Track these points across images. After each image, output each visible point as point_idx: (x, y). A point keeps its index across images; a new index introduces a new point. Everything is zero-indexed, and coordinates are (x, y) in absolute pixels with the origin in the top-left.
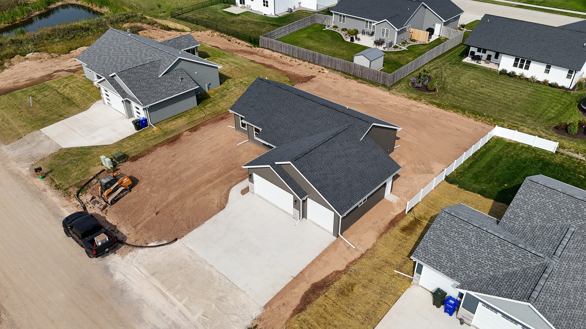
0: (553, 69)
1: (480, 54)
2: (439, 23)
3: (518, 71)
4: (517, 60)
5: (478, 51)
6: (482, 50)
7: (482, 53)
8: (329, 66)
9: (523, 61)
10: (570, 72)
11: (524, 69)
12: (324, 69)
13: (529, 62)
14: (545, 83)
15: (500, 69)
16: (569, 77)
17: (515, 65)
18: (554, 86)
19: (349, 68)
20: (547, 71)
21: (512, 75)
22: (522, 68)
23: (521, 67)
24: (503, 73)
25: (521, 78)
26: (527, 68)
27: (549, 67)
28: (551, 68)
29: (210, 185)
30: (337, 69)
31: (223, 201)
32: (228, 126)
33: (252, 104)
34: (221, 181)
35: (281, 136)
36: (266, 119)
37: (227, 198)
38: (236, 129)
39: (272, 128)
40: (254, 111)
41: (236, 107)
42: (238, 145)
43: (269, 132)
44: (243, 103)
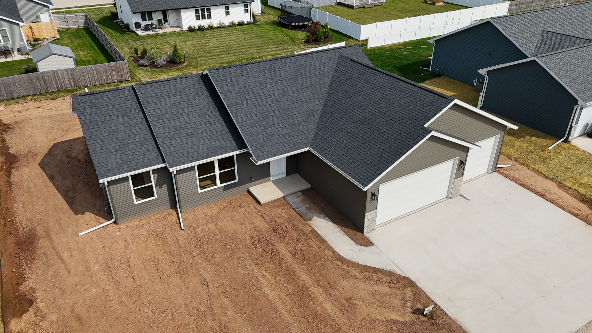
0: (231, 9)
1: (148, 22)
3: (205, 23)
4: (197, 11)
5: (143, 21)
6: (147, 16)
7: (149, 20)
9: (203, 11)
10: (246, 6)
11: (208, 18)
13: (209, 10)
14: (232, 25)
15: (185, 28)
16: (246, 11)
17: (198, 18)
18: (241, 24)
20: (228, 13)
21: (201, 29)
23: (204, 17)
24: (191, 30)
25: (211, 27)
26: (210, 17)
27: (227, 8)
28: (230, 9)
29: (317, 292)
30: (15, 96)
31: (385, 279)
32: (80, 235)
33: (137, 137)
34: (311, 272)
35: (290, 131)
36: (212, 136)
37: (376, 270)
38: (115, 222)
39: (260, 131)
40: (169, 141)
41: (110, 165)
42: (183, 228)
43: (264, 140)
44: (113, 150)
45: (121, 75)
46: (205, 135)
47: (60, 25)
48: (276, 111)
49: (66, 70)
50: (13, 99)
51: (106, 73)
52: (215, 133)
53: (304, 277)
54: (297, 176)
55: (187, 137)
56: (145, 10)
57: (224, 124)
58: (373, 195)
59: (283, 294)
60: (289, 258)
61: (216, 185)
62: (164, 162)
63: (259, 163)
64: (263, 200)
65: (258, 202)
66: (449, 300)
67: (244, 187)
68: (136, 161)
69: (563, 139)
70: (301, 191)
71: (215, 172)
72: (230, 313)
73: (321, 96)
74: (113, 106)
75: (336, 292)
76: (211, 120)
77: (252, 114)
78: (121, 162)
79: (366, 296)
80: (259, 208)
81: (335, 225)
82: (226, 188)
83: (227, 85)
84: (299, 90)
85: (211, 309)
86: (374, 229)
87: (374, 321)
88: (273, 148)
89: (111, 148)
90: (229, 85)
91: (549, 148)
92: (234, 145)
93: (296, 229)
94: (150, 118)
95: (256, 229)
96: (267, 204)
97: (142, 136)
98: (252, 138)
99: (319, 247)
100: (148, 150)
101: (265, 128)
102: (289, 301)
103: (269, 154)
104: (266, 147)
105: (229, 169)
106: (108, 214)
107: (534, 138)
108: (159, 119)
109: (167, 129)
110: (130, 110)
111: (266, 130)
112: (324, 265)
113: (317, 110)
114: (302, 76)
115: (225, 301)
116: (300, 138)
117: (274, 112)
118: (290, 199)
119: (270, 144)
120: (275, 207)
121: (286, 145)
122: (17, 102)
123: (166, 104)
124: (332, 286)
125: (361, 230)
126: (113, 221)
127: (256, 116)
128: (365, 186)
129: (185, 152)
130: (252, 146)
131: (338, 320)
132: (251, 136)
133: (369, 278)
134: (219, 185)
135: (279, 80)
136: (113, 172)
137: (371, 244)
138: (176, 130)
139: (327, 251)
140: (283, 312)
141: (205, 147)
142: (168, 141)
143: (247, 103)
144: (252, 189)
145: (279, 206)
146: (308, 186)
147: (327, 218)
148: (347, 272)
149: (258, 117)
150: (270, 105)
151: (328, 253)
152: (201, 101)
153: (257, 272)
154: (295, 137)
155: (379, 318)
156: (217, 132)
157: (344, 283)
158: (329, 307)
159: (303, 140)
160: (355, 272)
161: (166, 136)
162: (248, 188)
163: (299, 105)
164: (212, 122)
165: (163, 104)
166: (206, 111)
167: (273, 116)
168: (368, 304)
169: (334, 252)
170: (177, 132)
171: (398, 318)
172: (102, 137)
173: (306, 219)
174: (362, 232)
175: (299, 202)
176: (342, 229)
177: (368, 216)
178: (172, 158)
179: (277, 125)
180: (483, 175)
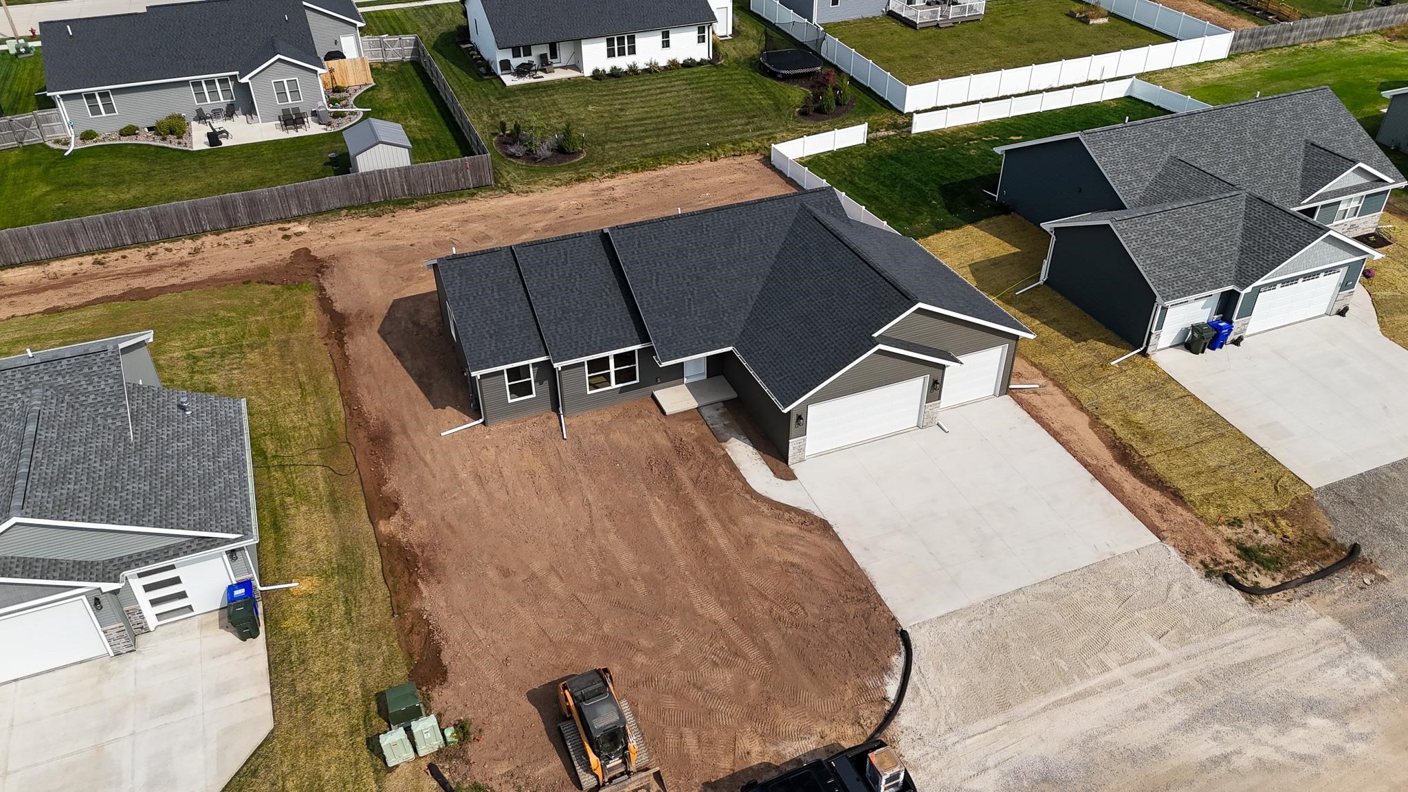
0: (673, 37)
1: (524, 60)
2: (346, 33)
3: (622, 63)
4: (610, 42)
5: (514, 57)
6: (521, 48)
7: (524, 56)
8: (295, 212)
9: (621, 40)
10: (701, 30)
11: (629, 54)
12: (287, 226)
13: (632, 39)
14: (673, 65)
15: (588, 72)
16: (701, 39)
17: (611, 54)
18: (689, 64)
19: (363, 189)
20: (666, 44)
21: (615, 74)
22: (624, 54)
23: (622, 53)
24: (597, 75)
25: (633, 71)
26: (632, 51)
27: (666, 35)
28: (670, 35)
29: (714, 526)
30: (324, 208)
31: (798, 518)
32: (443, 434)
33: (516, 319)
34: (711, 503)
35: (710, 322)
36: (609, 323)
37: (789, 509)
38: (484, 423)
39: (670, 321)
40: (554, 327)
41: (483, 354)
42: (565, 437)
43: (673, 333)
44: (487, 336)
45: (480, 176)
46: (599, 321)
47: (373, 56)
48: (695, 292)
49: (399, 169)
50: (320, 213)
51: (457, 174)
52: (612, 318)
53: (702, 507)
54: (722, 377)
55: (577, 322)
56: (521, 43)
57: (625, 306)
58: (800, 418)
59: (674, 524)
60: (688, 485)
61: (610, 385)
62: (547, 354)
63: (664, 364)
64: (669, 410)
65: (663, 412)
66: (865, 549)
67: (646, 391)
68: (514, 351)
69: (1138, 351)
70: (723, 402)
71: (609, 370)
72: (612, 537)
73: (762, 270)
75: (735, 528)
76: (609, 299)
77: (662, 296)
78: (496, 351)
79: (769, 535)
80: (663, 420)
81: (755, 451)
82: (622, 390)
83: (633, 253)
84: (732, 262)
85: (591, 530)
86: (802, 460)
87: (770, 562)
88: (685, 346)
89: (485, 333)
90: (636, 252)
91: (1112, 363)
92: (636, 337)
93: (705, 451)
94: (532, 295)
95: (655, 446)
96: (674, 415)
97: (522, 319)
98: (658, 331)
99: (728, 476)
100: (529, 337)
101: (677, 316)
102: (679, 531)
103: (678, 354)
104: (675, 344)
105: (628, 367)
106: (476, 413)
107: (1101, 344)
108: (543, 297)
109: (552, 311)
110: (508, 282)
111: (678, 319)
112: (730, 498)
113: (753, 292)
114: (740, 239)
115: (608, 524)
116: (722, 333)
117: (692, 294)
118: (707, 412)
119: (682, 339)
120: (684, 421)
121: (701, 341)
122: (327, 220)
123: (552, 276)
124: (731, 520)
125: (784, 460)
126: (481, 420)
127: (667, 298)
128: (786, 406)
129: (573, 344)
130: (658, 341)
131: (730, 556)
132: (658, 327)
133: (778, 517)
134: (614, 385)
135: (705, 245)
136: (487, 364)
137: (794, 477)
138: (563, 312)
139: (737, 481)
140: (671, 542)
141: (599, 338)
142: (553, 327)
143: (657, 280)
144: (656, 393)
145: (689, 420)
146: (734, 395)
147: (748, 441)
148: (755, 507)
149: (669, 301)
150: (688, 284)
151: (737, 484)
152: (598, 272)
153: (648, 498)
154: (716, 331)
155: (777, 559)
156: (615, 317)
157: (748, 520)
158: (723, 542)
159: (726, 335)
160: (764, 508)
161: (551, 321)
162: (653, 393)
163: (728, 284)
164: (610, 303)
165: (549, 276)
166: (604, 287)
167: (690, 299)
168: (768, 544)
169: (745, 483)
170: (565, 315)
172: (474, 318)
173: (721, 439)
174: (787, 463)
175: (717, 416)
176: (762, 457)
177: (793, 443)
178: (557, 350)
179: (693, 313)
180: (987, 398)
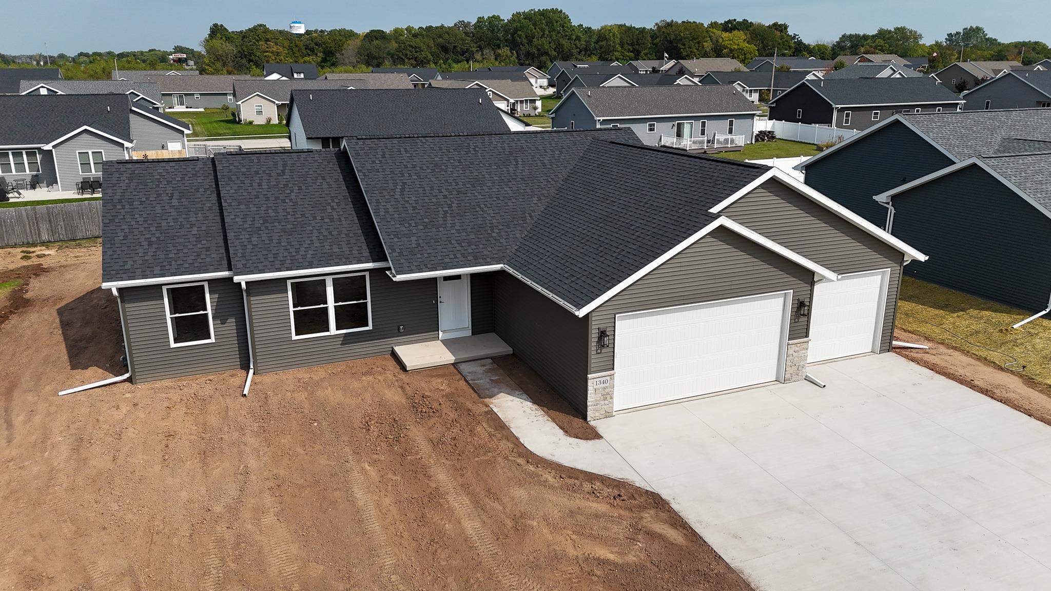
2: (173, 140)
6: (330, 141)
29: (459, 503)
30: (79, 235)
31: (607, 491)
32: (61, 393)
33: (195, 229)
34: (458, 471)
35: (473, 236)
36: (329, 237)
37: (590, 477)
38: (129, 380)
39: (414, 231)
40: (247, 236)
41: (130, 263)
42: (246, 392)
43: (418, 245)
44: (145, 243)
46: (316, 233)
48: (454, 205)
50: (72, 241)
52: (335, 233)
53: (442, 476)
54: (494, 335)
55: (282, 234)
56: (328, 136)
57: (357, 221)
59: (387, 501)
60: (425, 448)
61: (328, 331)
62: (230, 269)
63: (400, 278)
64: (410, 363)
65: (403, 367)
66: (735, 537)
67: (382, 345)
68: (180, 262)
69: (1044, 313)
70: (492, 358)
71: (327, 304)
72: (269, 519)
73: (545, 192)
74: (169, 182)
75: (496, 505)
76: (334, 213)
77: (407, 205)
78: (152, 261)
79: (556, 514)
80: (402, 376)
81: (535, 407)
82: (347, 339)
83: (374, 162)
84: (506, 180)
85: (234, 510)
86: (608, 415)
87: (557, 558)
88: (433, 258)
89: (142, 240)
90: (378, 162)
91: (1015, 327)
92: (366, 253)
93: (458, 407)
94: (225, 201)
95: (382, 404)
96: (419, 371)
97: (204, 228)
98: (396, 240)
99: (490, 435)
100: (208, 249)
101: (426, 227)
102: (394, 510)
103: (423, 266)
104: (419, 256)
105: (355, 302)
106: (118, 361)
108: (240, 203)
109: (249, 219)
110: (197, 190)
111: (427, 230)
112: (492, 463)
113: (533, 211)
114: (517, 162)
115: (268, 500)
116: (490, 249)
117: (450, 206)
118: (465, 368)
119: (429, 251)
120: (432, 377)
121: (458, 255)
123: (260, 185)
124: (491, 493)
125: (581, 412)
126: (127, 376)
127: (414, 208)
128: (579, 306)
129: (271, 256)
130: (394, 250)
131: (482, 550)
132: (396, 236)
133: (572, 489)
134: (333, 330)
135: (472, 163)
136: (132, 274)
137: (598, 436)
138: (265, 221)
139: (504, 441)
140: (375, 526)
141: (310, 252)
142: (244, 236)
143: (403, 190)
144: (398, 349)
145: (439, 376)
146: (508, 350)
147: (525, 396)
148: (533, 475)
149: (417, 211)
150: (445, 197)
151: (504, 445)
152: (325, 186)
153: (352, 464)
154: (481, 246)
155: (571, 552)
156: (340, 233)
157: (519, 493)
158: (471, 526)
159: (494, 252)
160: (550, 478)
161: (245, 230)
162: (392, 347)
163: (499, 201)
164: (336, 217)
165: (255, 184)
166: (330, 201)
167: (446, 212)
168: (555, 528)
169: (516, 442)
170: (267, 225)
171: (612, 557)
172: (133, 223)
173: (481, 394)
174: (585, 418)
175: (481, 372)
176: (547, 413)
177: (594, 382)
178: (244, 262)
179: (449, 225)
180: (864, 354)
